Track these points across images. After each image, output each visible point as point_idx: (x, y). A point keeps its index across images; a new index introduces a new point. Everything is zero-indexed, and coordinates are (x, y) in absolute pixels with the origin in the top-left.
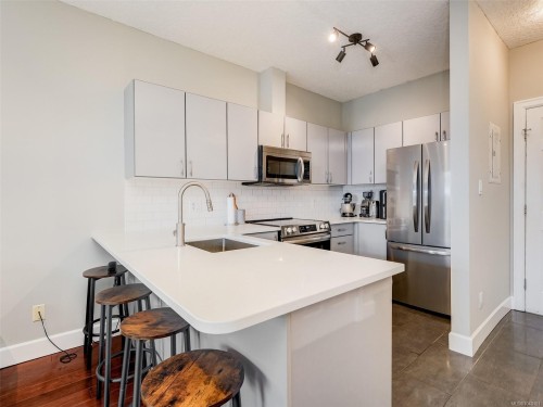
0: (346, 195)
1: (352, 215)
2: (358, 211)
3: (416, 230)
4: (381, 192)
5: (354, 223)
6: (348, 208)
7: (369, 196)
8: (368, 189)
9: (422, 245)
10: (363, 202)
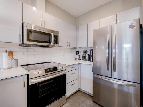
0: (77, 52)
1: (79, 60)
2: (81, 58)
3: (108, 70)
4: (90, 50)
5: (79, 64)
6: (77, 57)
7: (86, 52)
8: (85, 49)
9: (111, 77)
10: (83, 54)
